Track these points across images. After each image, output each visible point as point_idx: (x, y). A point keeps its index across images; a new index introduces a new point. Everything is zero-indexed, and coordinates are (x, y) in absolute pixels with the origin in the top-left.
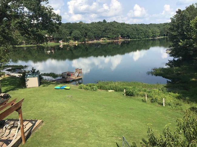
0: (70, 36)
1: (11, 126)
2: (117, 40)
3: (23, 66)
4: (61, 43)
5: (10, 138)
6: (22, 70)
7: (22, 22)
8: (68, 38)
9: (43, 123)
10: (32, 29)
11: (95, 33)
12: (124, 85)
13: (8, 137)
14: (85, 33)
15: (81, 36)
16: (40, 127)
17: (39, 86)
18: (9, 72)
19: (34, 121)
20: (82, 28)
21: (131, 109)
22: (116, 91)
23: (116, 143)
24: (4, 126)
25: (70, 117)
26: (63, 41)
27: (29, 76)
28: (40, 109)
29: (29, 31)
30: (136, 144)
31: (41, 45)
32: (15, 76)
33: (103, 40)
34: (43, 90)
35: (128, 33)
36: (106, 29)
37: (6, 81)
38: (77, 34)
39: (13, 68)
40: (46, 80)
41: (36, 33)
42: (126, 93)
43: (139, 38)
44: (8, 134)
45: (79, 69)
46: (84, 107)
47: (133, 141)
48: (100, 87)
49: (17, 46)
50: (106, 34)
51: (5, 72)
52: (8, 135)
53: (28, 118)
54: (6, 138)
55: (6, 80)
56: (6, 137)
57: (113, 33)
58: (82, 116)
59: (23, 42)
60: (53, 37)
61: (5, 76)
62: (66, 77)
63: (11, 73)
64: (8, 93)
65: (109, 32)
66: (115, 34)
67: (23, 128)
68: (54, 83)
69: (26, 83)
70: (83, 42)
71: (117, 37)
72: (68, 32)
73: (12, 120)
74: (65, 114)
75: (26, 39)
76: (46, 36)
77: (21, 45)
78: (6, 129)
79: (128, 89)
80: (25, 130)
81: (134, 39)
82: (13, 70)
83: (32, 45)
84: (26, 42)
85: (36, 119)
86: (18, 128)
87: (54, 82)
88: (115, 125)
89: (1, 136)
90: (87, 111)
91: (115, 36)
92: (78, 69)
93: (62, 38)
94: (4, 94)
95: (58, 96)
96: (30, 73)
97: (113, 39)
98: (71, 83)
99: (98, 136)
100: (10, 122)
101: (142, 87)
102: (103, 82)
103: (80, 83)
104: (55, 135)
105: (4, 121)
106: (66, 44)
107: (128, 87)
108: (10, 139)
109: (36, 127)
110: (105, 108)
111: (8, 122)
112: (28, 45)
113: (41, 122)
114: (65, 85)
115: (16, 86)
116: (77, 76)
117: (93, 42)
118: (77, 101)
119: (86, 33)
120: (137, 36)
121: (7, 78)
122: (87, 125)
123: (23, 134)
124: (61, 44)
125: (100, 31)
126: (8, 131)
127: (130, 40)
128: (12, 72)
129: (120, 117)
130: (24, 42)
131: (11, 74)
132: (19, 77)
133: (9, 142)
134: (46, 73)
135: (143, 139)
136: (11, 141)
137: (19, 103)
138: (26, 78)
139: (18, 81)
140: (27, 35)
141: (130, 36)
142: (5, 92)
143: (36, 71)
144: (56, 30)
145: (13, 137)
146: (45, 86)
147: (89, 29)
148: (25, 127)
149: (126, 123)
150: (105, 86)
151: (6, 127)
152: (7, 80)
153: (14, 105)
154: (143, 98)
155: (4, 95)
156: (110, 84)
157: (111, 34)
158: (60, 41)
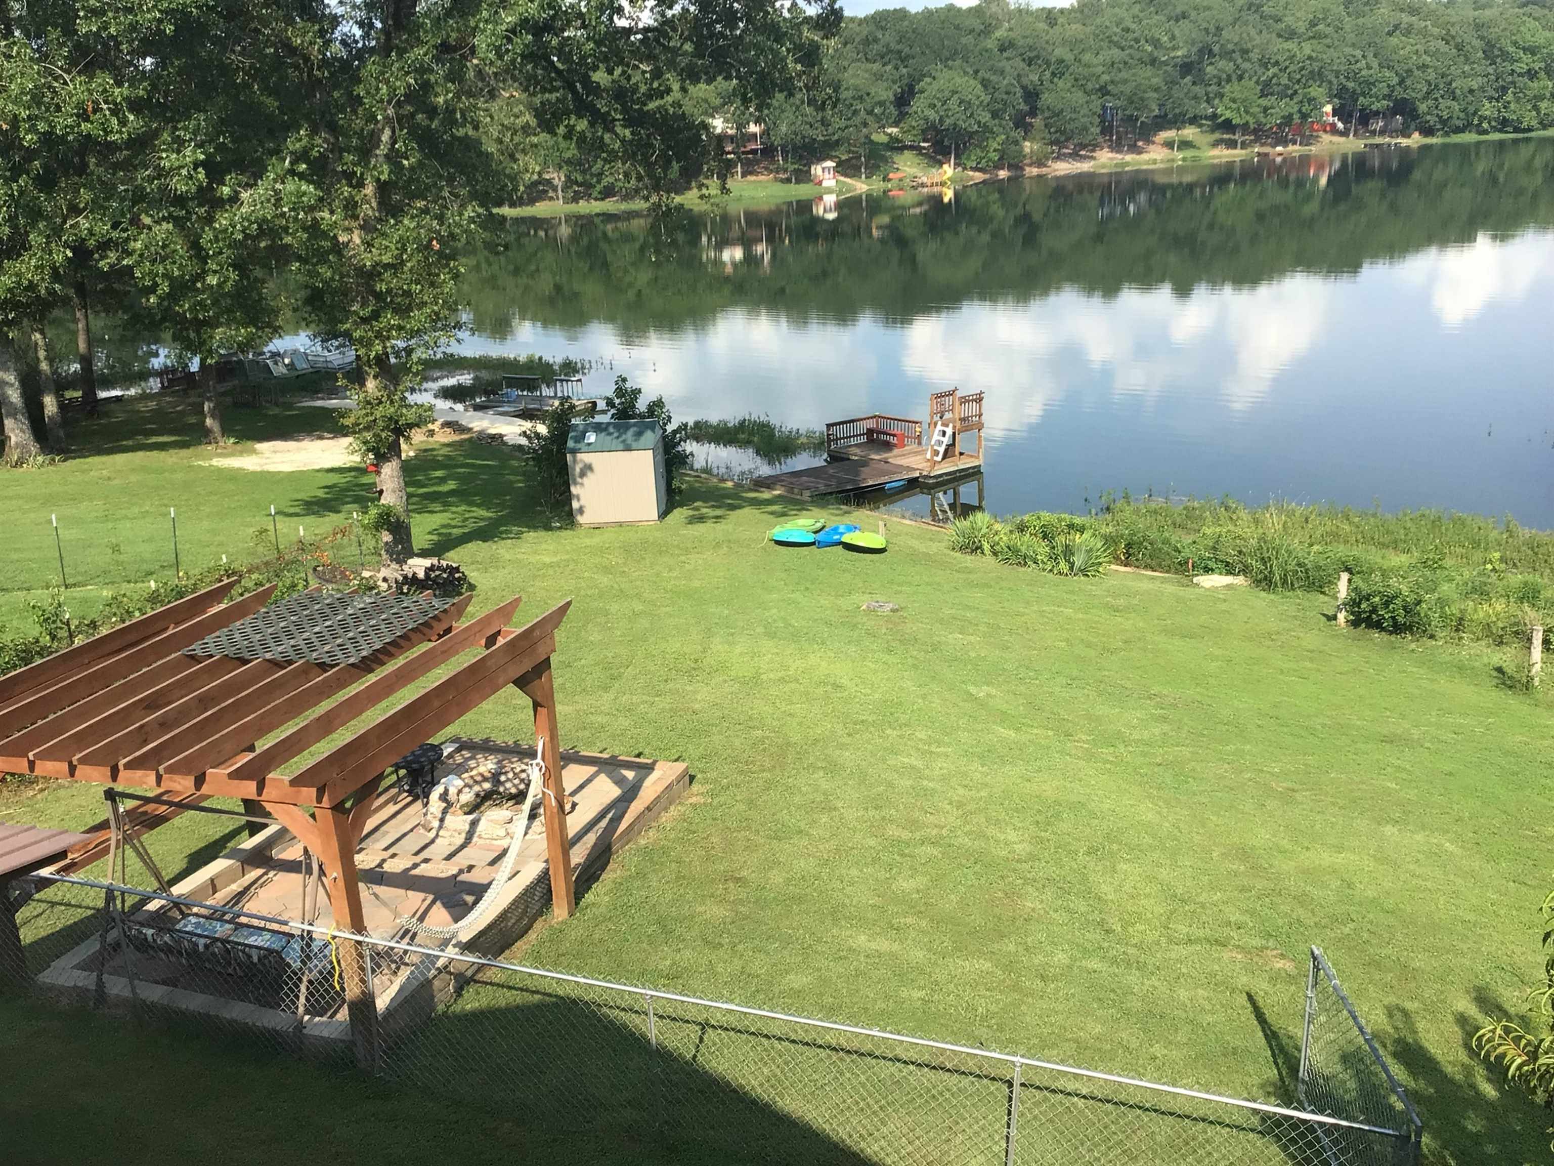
0: (896, 124)
1: (477, 788)
2: (1294, 150)
3: (549, 366)
4: (829, 182)
5: (470, 868)
6: (547, 391)
7: (553, 18)
8: (879, 138)
9: (695, 787)
10: (618, 71)
11: (1103, 91)
12: (1335, 536)
13: (462, 860)
14: (1024, 88)
15: (985, 117)
16: (674, 811)
17: (663, 514)
18: (459, 407)
19: (629, 765)
20: (1002, 49)
21: (1389, 740)
22: (1265, 582)
23: (1250, 997)
24: (434, 783)
25: (884, 760)
26: (846, 168)
27: (591, 437)
28: (671, 685)
29: (595, 89)
30: (1421, 1025)
31: (678, 199)
32: (501, 436)
33: (1169, 145)
34: (687, 551)
35: (1402, 82)
36: (1207, 52)
37: (439, 473)
38: (953, 103)
39: (485, 375)
40: (707, 470)
41: (652, 105)
42: (1353, 604)
43: (1503, 124)
44: (460, 840)
45: (959, 394)
46: (989, 695)
47: (1391, 999)
48: (1129, 546)
49: (506, 211)
50: (1199, 90)
51: (431, 408)
52: (463, 847)
53: (590, 744)
54: (450, 869)
55: (438, 465)
56: (449, 857)
57: (1267, 84)
58: (976, 765)
59: (549, 182)
60: (766, 133)
61: (431, 433)
62: (856, 454)
63: (471, 413)
64: (452, 558)
65: (1229, 80)
66: (1282, 95)
67: (561, 806)
68: (768, 502)
69: (574, 490)
70: (1003, 174)
71: (1304, 116)
72: (885, 93)
73: (486, 747)
74: (847, 740)
75: (568, 155)
76: (718, 124)
77: (532, 201)
78: (449, 805)
79: (1376, 577)
80: (575, 823)
81: (1458, 130)
82: (487, 393)
83: (610, 205)
84: (570, 182)
85: (647, 751)
86: (526, 806)
87: (766, 495)
88: (1243, 853)
89: (417, 853)
90: (1017, 730)
91: (1283, 107)
92: (951, 393)
93: (837, 142)
94: (427, 562)
95: (797, 596)
96: (599, 418)
97: (1259, 133)
98: (897, 507)
99: (1101, 923)
100: (472, 763)
101: (1502, 560)
102: (1158, 502)
103: (965, 510)
104: (776, 878)
105: (437, 749)
106: (860, 186)
107: (1373, 556)
108: (476, 877)
109: (648, 809)
110: (1164, 719)
111: (459, 759)
112: (586, 207)
113: (680, 779)
114: (848, 520)
115: (502, 506)
116: (942, 450)
117: (1085, 167)
118: (935, 647)
119: (1031, 96)
120: (1488, 109)
121: (445, 451)
122: (1012, 836)
123: (559, 850)
124: (829, 191)
125: (1149, 71)
126: (458, 822)
127: (1415, 140)
128: (478, 408)
129: (1288, 797)
130: (557, 178)
131: (472, 419)
132: (524, 441)
133: (470, 899)
134: (713, 418)
135: (1478, 989)
136: (479, 891)
137: (537, 633)
138: (574, 452)
139: (514, 471)
140: (582, 125)
141: (1423, 107)
142: (438, 549)
143: (642, 405)
144: (799, 75)
145: (493, 863)
146: (701, 519)
147: (1059, 52)
148: (574, 805)
149: (1340, 849)
150: (1166, 542)
151: (446, 791)
152: (447, 464)
153: (501, 641)
154: (1506, 657)
155: (432, 568)
156: (1217, 521)
157: (1247, 89)
158: (817, 170)
